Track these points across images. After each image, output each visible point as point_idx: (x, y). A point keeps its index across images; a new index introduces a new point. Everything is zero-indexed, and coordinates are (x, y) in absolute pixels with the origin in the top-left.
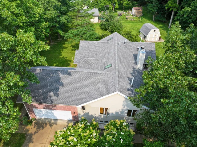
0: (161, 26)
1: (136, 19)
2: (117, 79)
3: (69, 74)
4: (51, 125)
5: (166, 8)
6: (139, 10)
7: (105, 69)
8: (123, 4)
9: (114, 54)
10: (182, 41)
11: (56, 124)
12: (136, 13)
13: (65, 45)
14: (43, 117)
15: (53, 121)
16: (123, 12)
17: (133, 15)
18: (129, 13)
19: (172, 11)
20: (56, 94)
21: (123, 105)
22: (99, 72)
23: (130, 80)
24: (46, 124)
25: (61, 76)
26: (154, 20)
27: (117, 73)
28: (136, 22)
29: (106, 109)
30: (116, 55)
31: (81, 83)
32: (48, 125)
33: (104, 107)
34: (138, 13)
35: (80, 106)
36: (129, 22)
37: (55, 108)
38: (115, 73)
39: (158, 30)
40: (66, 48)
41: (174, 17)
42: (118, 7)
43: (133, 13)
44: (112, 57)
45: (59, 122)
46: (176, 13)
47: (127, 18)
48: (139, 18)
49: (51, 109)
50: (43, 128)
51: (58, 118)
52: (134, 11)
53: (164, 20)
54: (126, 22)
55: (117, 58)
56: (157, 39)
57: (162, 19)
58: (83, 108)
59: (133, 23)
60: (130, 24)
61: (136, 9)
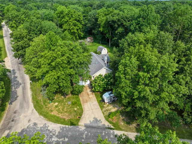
0: (105, 46)
1: (91, 44)
5: (106, 37)
7: (96, 64)
10: (117, 51)
16: (82, 41)
17: (88, 42)
18: (85, 41)
19: (109, 38)
28: (92, 46)
34: (91, 40)
35: (94, 75)
38: (101, 64)
39: (106, 49)
41: (111, 42)
42: (78, 38)
44: (96, 60)
46: (111, 39)
47: (86, 44)
48: (93, 43)
52: (88, 39)
53: (106, 43)
55: (98, 60)
56: (106, 53)
61: (90, 38)
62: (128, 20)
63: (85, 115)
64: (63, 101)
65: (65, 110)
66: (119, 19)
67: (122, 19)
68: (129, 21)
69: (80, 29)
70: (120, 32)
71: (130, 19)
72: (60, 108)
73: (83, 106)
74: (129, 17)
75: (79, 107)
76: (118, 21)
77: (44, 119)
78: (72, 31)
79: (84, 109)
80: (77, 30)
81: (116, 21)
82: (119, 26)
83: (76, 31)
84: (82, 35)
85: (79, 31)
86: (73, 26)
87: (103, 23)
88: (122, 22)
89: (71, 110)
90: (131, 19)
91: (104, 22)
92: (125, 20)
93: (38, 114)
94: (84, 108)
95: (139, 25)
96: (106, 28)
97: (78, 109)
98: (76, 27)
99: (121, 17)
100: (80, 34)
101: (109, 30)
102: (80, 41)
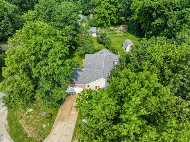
1: (123, 34)
2: (103, 73)
3: (82, 71)
4: (73, 95)
5: (141, 29)
6: (125, 26)
7: (98, 69)
8: (114, 22)
9: (103, 62)
11: (75, 94)
12: (123, 29)
13: (75, 54)
14: (69, 92)
15: (73, 93)
16: (114, 28)
18: (118, 28)
20: (76, 80)
21: (105, 84)
22: (95, 70)
23: (109, 73)
24: (71, 94)
25: (78, 72)
26: (135, 34)
27: (103, 71)
28: (122, 37)
29: (98, 86)
30: (104, 62)
31: (87, 75)
32: (72, 95)
33: (97, 86)
34: (124, 29)
35: (87, 85)
36: (117, 36)
37: (76, 86)
38: (102, 71)
40: (76, 56)
42: (110, 24)
43: (121, 29)
44: (102, 63)
45: (76, 94)
47: (116, 33)
48: (125, 32)
49: (74, 87)
50: (69, 96)
51: (76, 92)
52: (121, 27)
54: (115, 36)
55: (104, 64)
57: (141, 34)
58: (88, 86)
59: (120, 37)
60: (118, 38)
61: (123, 26)
62: (174, 7)
63: (48, 140)
64: (39, 109)
65: (34, 123)
66: (159, 6)
67: (164, 6)
68: (175, 10)
69: (113, 13)
70: (158, 25)
71: (177, 6)
72: (31, 117)
73: (55, 125)
74: (176, 4)
75: (50, 125)
76: (158, 8)
77: (7, 127)
78: (103, 15)
79: (53, 130)
80: (110, 14)
81: (154, 9)
82: (158, 15)
83: (107, 16)
84: (115, 21)
85: (112, 15)
86: (104, 10)
87: (137, 9)
88: (164, 11)
89: (39, 125)
90: (180, 6)
91: (139, 8)
92: (169, 8)
93: (6, 118)
94: (54, 128)
95: (182, 21)
96: (143, 17)
97: (46, 127)
98: (109, 11)
99: (164, 2)
100: (113, 19)
101: (147, 20)
102: (111, 28)
